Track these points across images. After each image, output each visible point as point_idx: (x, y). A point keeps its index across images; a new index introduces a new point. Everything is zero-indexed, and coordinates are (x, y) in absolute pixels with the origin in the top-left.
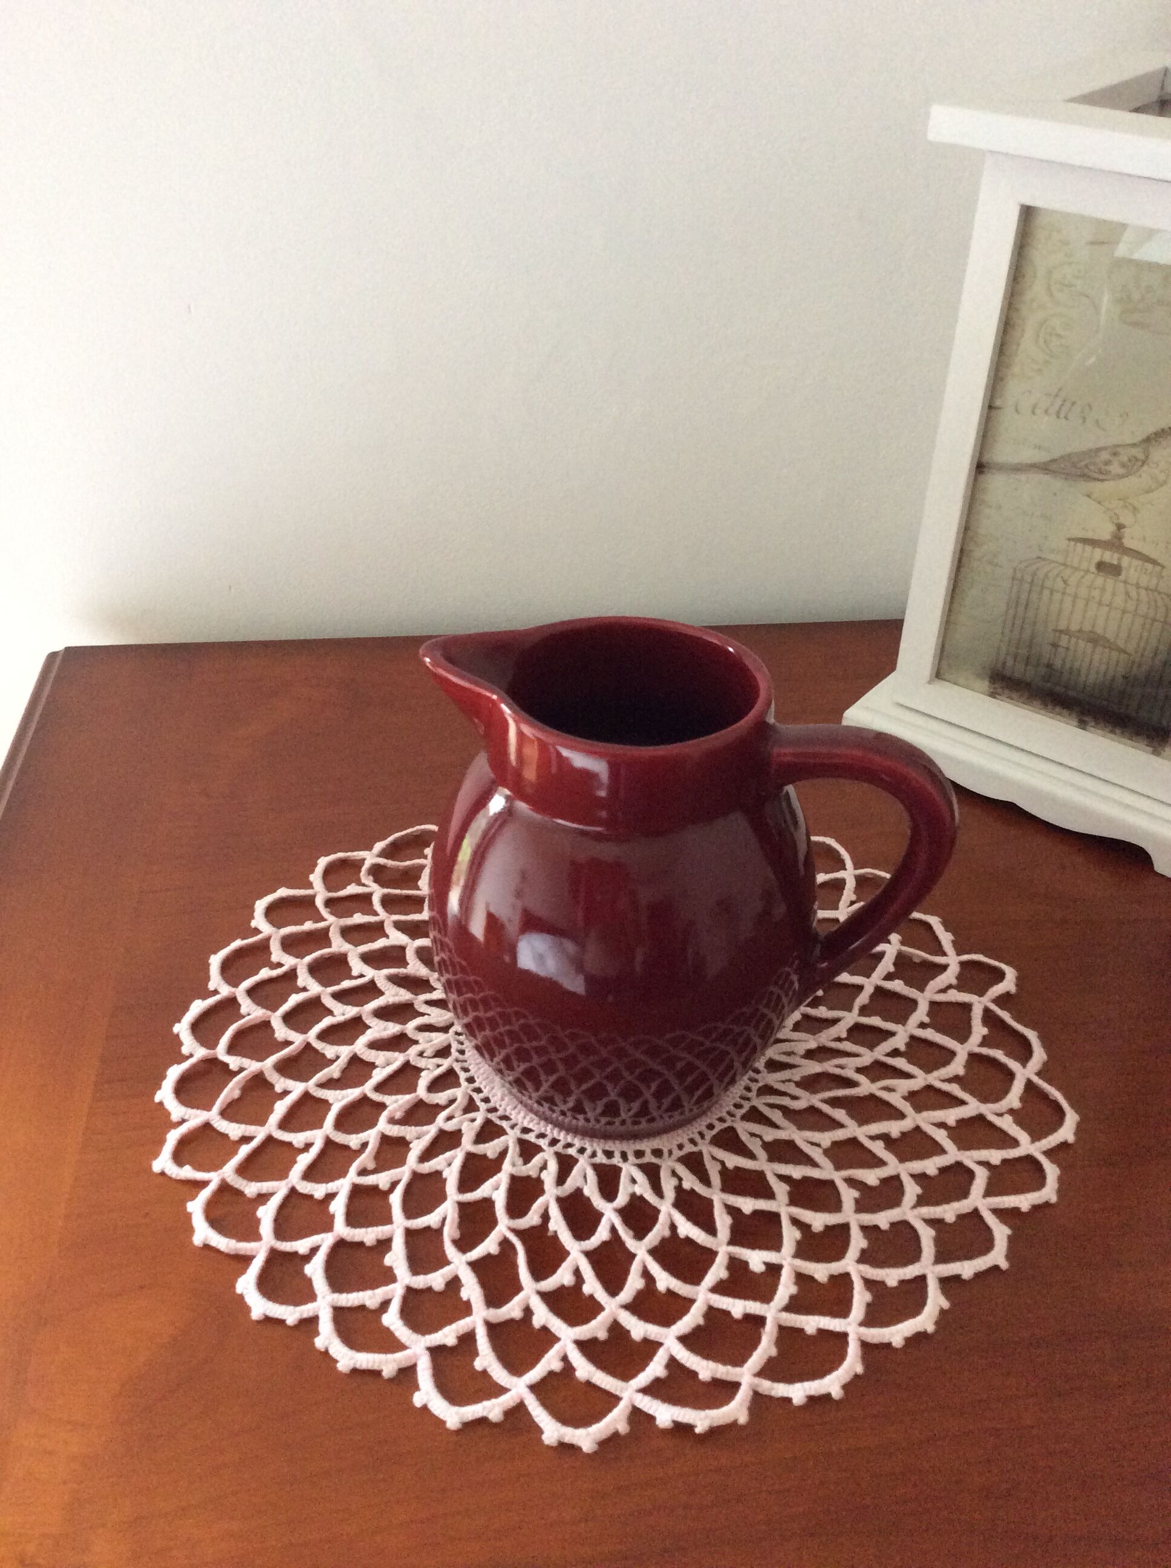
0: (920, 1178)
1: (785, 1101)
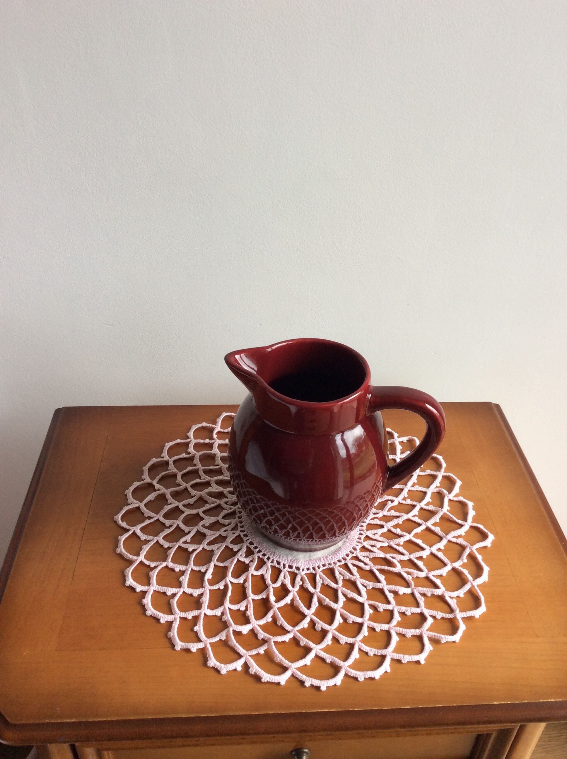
0: (403, 614)
1: (361, 564)
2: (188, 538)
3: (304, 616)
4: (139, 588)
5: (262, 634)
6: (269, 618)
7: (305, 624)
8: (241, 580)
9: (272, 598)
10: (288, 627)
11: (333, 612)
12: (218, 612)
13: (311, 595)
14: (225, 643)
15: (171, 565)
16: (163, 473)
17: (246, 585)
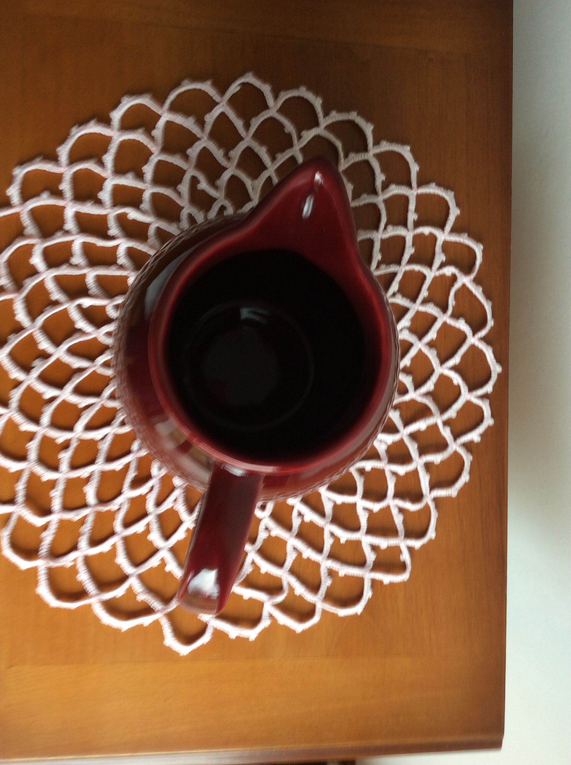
2: (204, 185)
3: (57, 343)
4: (117, 115)
5: (30, 284)
6: (56, 295)
7: (45, 345)
8: (122, 259)
9: (86, 302)
10: (41, 320)
11: (60, 386)
12: (70, 224)
13: (92, 358)
14: (20, 233)
15: (154, 159)
16: (339, 144)
17: (114, 268)
